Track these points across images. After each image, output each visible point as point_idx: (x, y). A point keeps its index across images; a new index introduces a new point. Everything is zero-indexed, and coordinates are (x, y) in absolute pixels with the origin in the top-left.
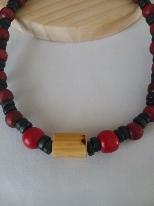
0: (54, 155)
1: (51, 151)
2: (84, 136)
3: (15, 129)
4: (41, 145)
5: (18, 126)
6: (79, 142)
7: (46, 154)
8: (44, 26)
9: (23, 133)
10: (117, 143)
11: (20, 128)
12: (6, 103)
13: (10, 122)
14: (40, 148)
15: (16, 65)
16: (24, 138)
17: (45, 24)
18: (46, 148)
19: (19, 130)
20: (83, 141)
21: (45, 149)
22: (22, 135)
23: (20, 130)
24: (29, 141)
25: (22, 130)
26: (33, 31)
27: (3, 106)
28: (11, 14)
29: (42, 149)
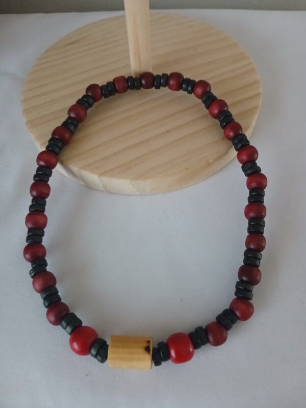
0: (110, 365)
1: (106, 358)
2: (149, 342)
3: (59, 327)
4: (93, 352)
5: (64, 323)
6: (142, 351)
7: (100, 363)
8: (99, 177)
9: (70, 334)
10: (191, 350)
11: (67, 326)
12: (48, 293)
13: (52, 319)
14: (92, 355)
15: (59, 230)
16: (72, 341)
17: (102, 174)
18: (100, 356)
19: (65, 329)
20: (147, 349)
21: (98, 357)
22: (69, 336)
23: (67, 330)
24: (79, 347)
25: (69, 329)
26: (83, 179)
27: (44, 296)
28: (53, 160)
29: (96, 357)
